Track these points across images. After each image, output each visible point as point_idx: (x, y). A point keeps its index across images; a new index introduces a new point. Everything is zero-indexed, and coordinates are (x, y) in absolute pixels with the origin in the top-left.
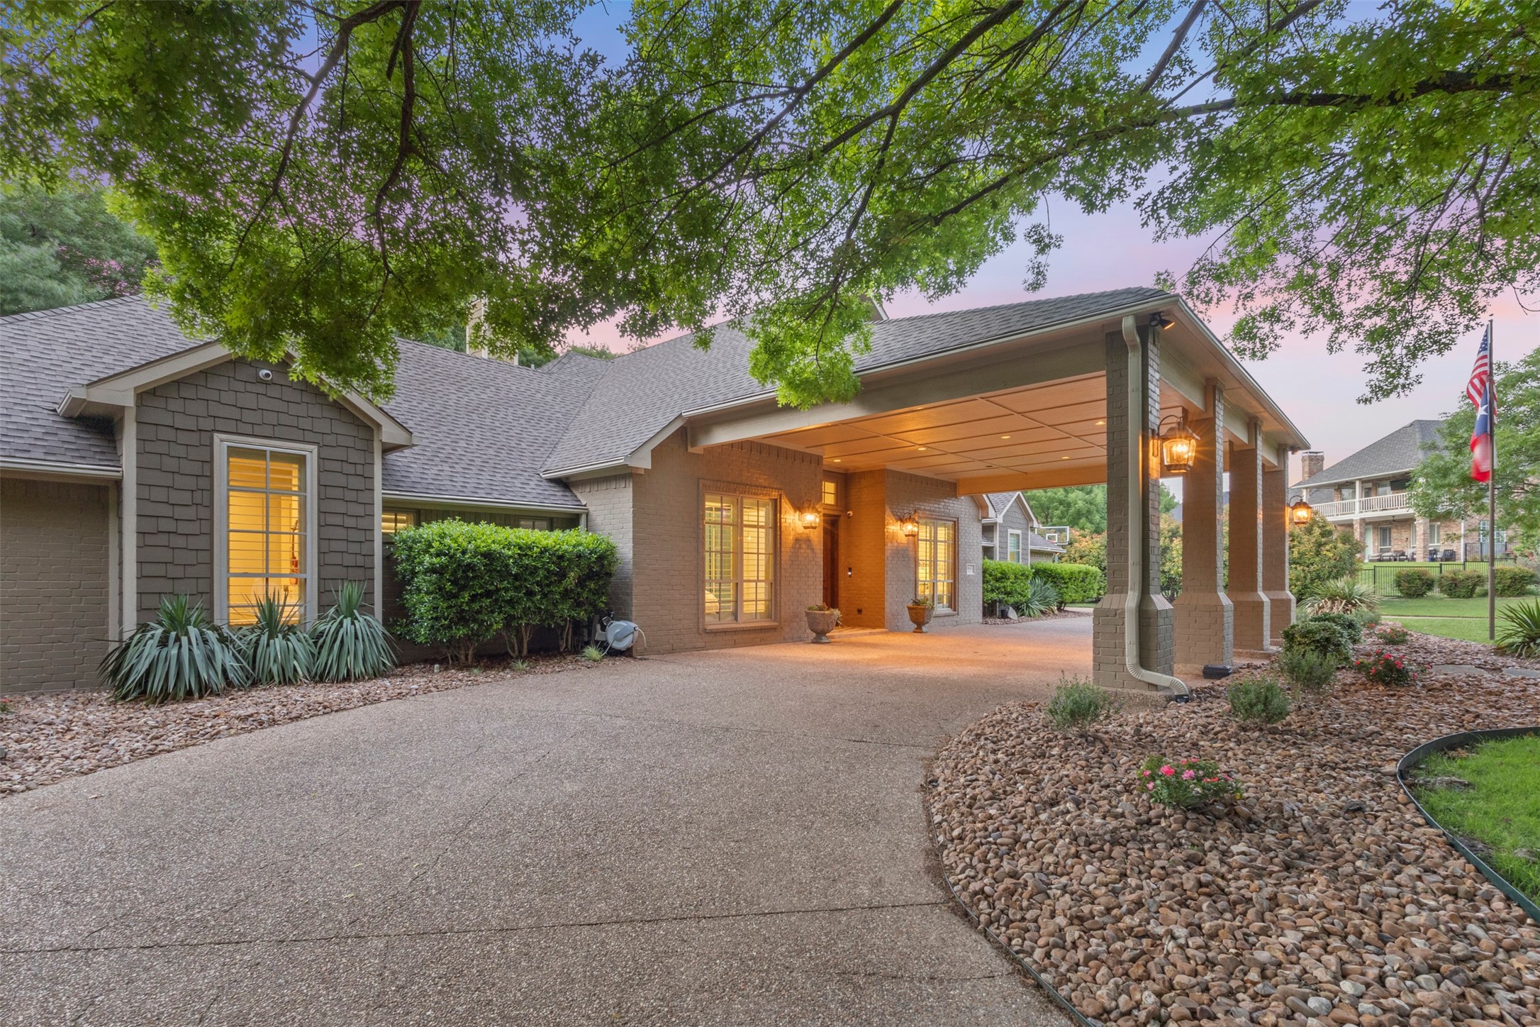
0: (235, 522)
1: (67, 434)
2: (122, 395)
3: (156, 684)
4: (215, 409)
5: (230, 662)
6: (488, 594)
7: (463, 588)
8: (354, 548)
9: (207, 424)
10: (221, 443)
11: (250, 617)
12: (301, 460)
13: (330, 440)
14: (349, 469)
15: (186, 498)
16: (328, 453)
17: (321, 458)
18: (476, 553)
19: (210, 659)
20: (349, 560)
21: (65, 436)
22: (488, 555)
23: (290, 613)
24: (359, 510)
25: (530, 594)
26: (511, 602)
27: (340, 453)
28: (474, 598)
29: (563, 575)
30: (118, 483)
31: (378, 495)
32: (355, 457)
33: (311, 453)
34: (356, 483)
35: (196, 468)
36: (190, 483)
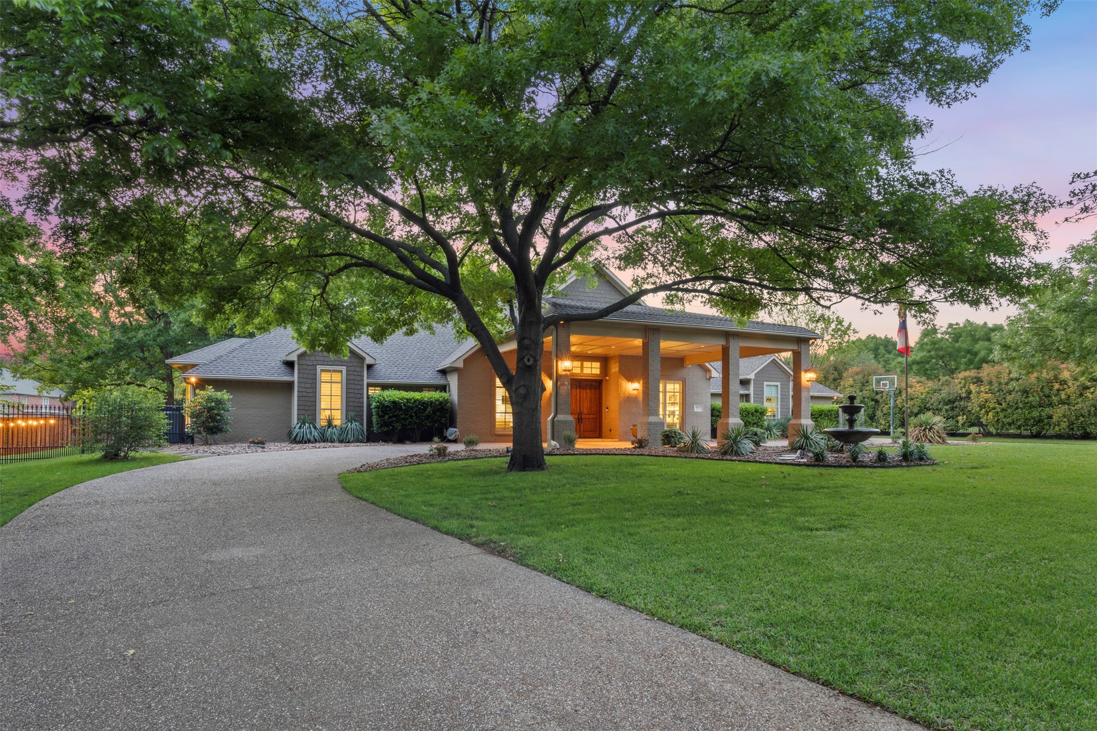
0: (323, 393)
1: (283, 368)
2: (294, 357)
3: (298, 439)
4: (318, 358)
5: (316, 434)
6: (396, 416)
7: (386, 414)
8: (357, 400)
9: (315, 363)
10: (319, 368)
11: (324, 423)
12: (341, 371)
13: (350, 364)
14: (356, 373)
15: (309, 386)
16: (349, 369)
17: (347, 371)
18: (390, 401)
19: (311, 433)
20: (356, 405)
21: (283, 369)
22: (394, 402)
23: (337, 422)
24: (359, 387)
25: (411, 417)
26: (404, 419)
27: (353, 369)
28: (390, 417)
29: (425, 409)
30: (293, 382)
31: (366, 381)
32: (358, 369)
33: (344, 369)
34: (358, 378)
35: (312, 377)
36: (310, 381)
